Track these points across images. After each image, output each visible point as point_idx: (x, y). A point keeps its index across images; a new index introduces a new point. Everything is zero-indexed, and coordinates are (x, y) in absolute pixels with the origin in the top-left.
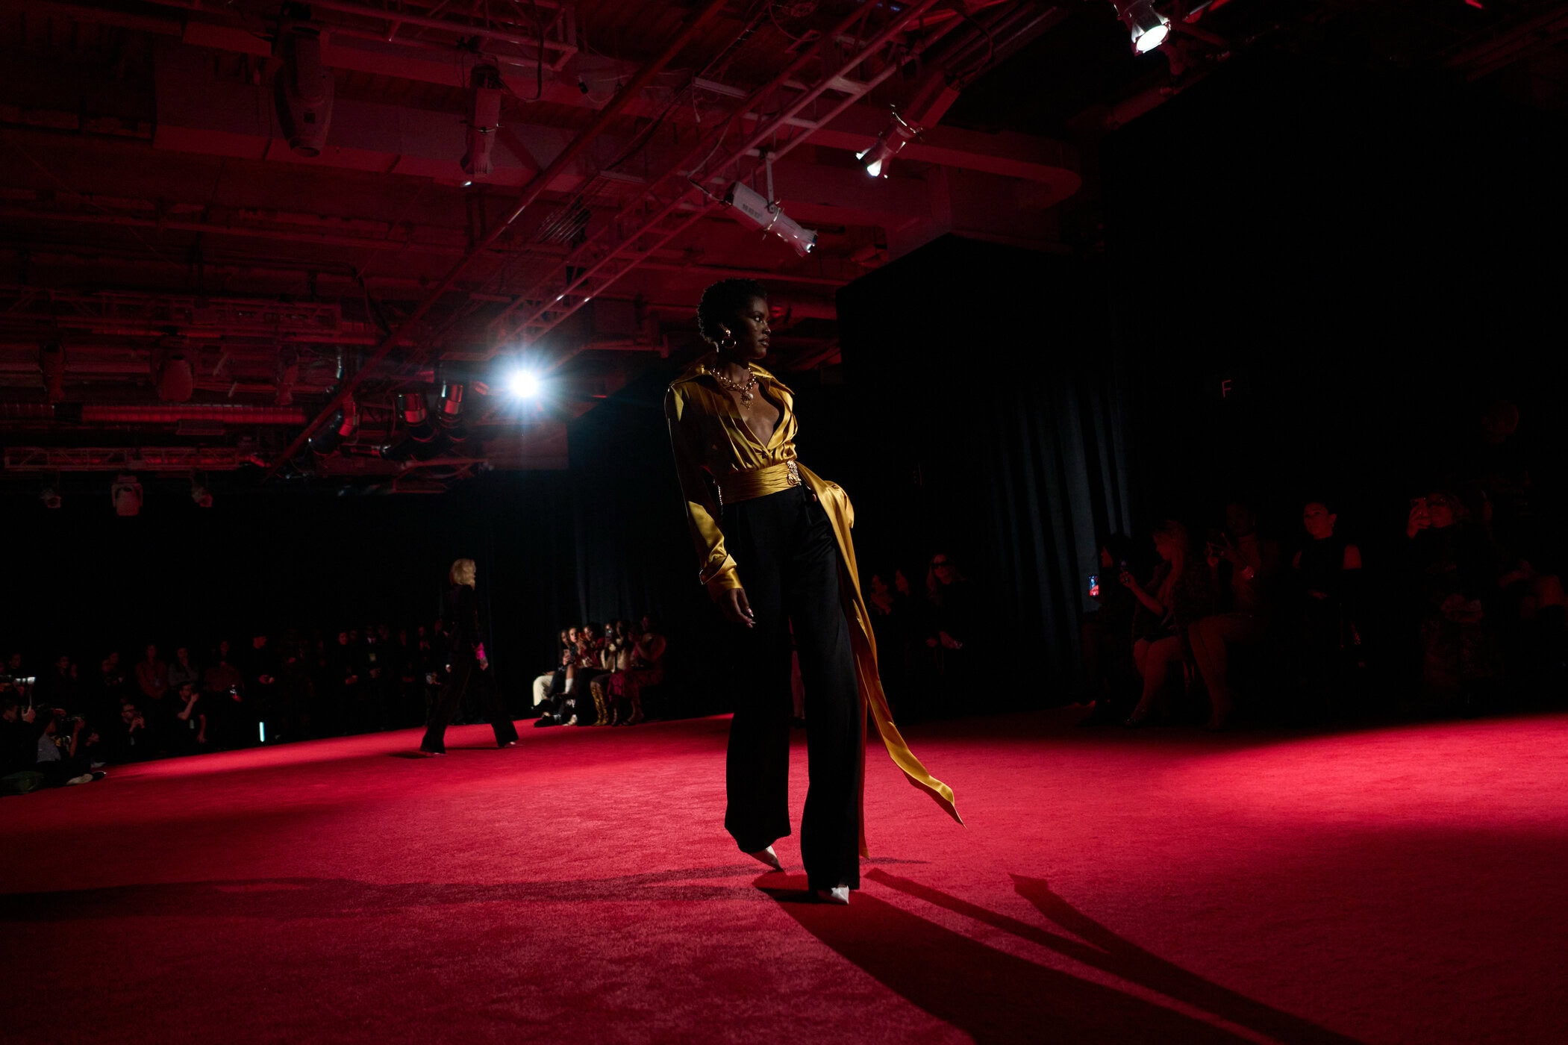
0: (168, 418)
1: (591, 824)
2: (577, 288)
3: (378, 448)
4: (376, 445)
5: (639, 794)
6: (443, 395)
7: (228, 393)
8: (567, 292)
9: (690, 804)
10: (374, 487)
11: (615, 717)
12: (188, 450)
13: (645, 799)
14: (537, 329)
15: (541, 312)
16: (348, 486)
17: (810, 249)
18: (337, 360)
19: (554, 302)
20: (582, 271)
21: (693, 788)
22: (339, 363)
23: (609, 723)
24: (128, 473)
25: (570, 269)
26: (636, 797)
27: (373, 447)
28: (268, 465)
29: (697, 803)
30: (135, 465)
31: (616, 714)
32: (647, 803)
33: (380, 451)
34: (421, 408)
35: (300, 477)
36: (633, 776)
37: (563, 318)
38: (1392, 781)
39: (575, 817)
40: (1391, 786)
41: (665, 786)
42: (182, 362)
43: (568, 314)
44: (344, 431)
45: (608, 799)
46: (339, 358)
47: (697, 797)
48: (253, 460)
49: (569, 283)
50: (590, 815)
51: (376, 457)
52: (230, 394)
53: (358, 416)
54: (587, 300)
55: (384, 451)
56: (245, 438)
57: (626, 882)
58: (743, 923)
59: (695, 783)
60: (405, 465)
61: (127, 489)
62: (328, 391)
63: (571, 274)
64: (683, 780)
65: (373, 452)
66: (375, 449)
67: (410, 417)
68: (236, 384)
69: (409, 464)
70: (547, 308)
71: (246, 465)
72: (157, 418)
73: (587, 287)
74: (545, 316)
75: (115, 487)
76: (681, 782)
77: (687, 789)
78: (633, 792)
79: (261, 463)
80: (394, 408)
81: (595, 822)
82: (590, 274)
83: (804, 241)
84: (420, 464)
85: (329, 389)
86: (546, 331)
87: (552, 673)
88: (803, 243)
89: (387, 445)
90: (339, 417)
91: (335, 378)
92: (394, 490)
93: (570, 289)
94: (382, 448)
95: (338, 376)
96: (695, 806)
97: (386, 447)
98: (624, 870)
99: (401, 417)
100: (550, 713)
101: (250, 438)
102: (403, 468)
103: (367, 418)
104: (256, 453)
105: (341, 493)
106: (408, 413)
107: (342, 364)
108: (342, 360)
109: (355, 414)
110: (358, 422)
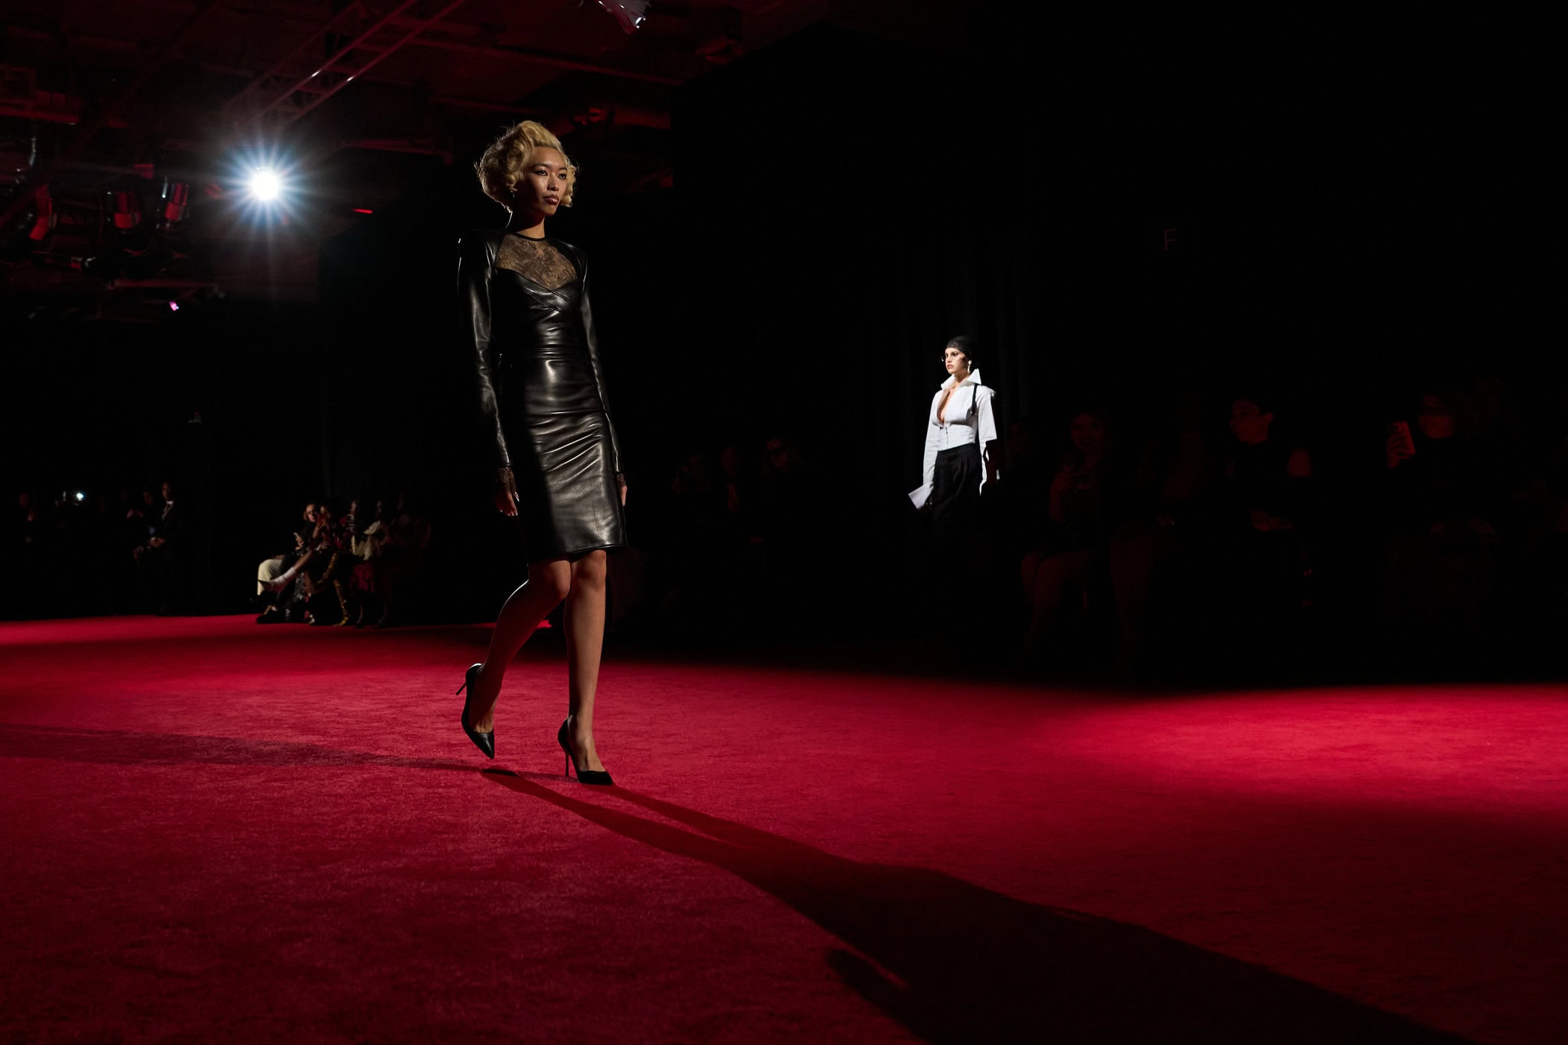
1: (304, 739)
2: (336, 62)
3: (80, 259)
4: (78, 255)
5: (372, 707)
6: (164, 196)
8: (326, 67)
9: (433, 723)
11: (361, 616)
13: (378, 714)
14: (286, 115)
15: (292, 91)
16: (42, 308)
17: (638, 24)
18: (31, 142)
19: (307, 80)
20: (344, 41)
21: (442, 705)
22: (34, 146)
23: (350, 623)
25: (330, 38)
26: (367, 711)
27: (73, 258)
29: (443, 723)
31: (361, 613)
32: (380, 719)
33: (82, 263)
34: (135, 211)
36: (368, 687)
37: (318, 102)
38: (1344, 749)
39: (286, 729)
40: (1343, 755)
41: (405, 700)
43: (326, 96)
44: (36, 234)
45: (332, 711)
46: (34, 139)
47: (443, 716)
49: (328, 54)
50: (305, 728)
51: (76, 271)
53: (55, 217)
54: (350, 79)
55: (87, 264)
57: (336, 810)
58: (477, 868)
59: (444, 699)
60: (113, 284)
62: (17, 181)
63: (331, 43)
64: (430, 694)
65: (73, 265)
66: (76, 262)
67: (121, 221)
69: (117, 283)
70: (298, 87)
73: (351, 61)
74: (298, 99)
76: (428, 696)
77: (434, 706)
78: (362, 705)
80: (101, 210)
81: (310, 737)
82: (353, 45)
83: (633, 13)
84: (131, 284)
85: (19, 180)
86: (297, 118)
87: (282, 556)
88: (631, 17)
89: (91, 257)
90: (30, 215)
91: (28, 165)
93: (330, 62)
94: (84, 260)
95: (31, 162)
96: (440, 726)
97: (89, 260)
98: (336, 796)
99: (109, 220)
100: (277, 607)
102: (110, 288)
103: (67, 219)
105: (32, 316)
106: (118, 216)
107: (36, 149)
108: (37, 143)
109: (51, 213)
110: (55, 224)
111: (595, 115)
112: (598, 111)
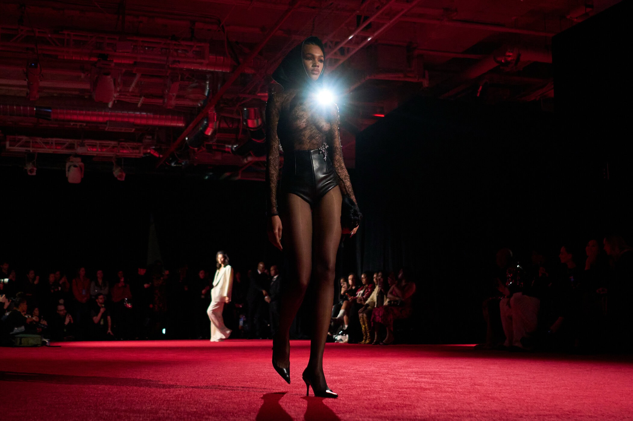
0: (101, 119)
2: (362, 30)
3: (230, 146)
4: (229, 144)
7: (137, 104)
8: (356, 33)
10: (227, 174)
11: (376, 338)
12: (113, 143)
14: (336, 61)
15: (338, 48)
16: (211, 174)
18: (206, 84)
20: (366, 18)
23: (370, 343)
24: (76, 155)
25: (359, 17)
27: (227, 146)
28: (161, 156)
30: (80, 150)
31: (376, 336)
33: (231, 148)
34: (258, 118)
35: (180, 165)
37: (353, 52)
42: (109, 77)
43: (357, 49)
44: (208, 132)
46: (207, 82)
48: (152, 153)
49: (358, 25)
51: (228, 152)
52: (139, 105)
53: (218, 122)
54: (369, 39)
55: (234, 149)
56: (148, 137)
60: (247, 160)
61: (75, 166)
62: (199, 105)
63: (359, 20)
65: (227, 150)
66: (228, 148)
67: (251, 124)
68: (143, 98)
69: (250, 159)
70: (342, 45)
71: (148, 155)
72: (94, 119)
73: (370, 29)
74: (342, 51)
75: (67, 165)
79: (156, 155)
80: (241, 118)
82: (371, 20)
84: (256, 159)
86: (341, 62)
89: (235, 144)
90: (205, 122)
91: (205, 95)
92: (239, 177)
93: (358, 31)
94: (232, 146)
95: (206, 93)
97: (235, 146)
99: (245, 123)
100: (331, 333)
101: (150, 137)
102: (245, 161)
103: (224, 125)
104: (154, 147)
105: (207, 177)
106: (250, 122)
107: (209, 87)
108: (209, 84)
109: (216, 121)
110: (217, 127)
111: (509, 56)
112: (511, 54)
